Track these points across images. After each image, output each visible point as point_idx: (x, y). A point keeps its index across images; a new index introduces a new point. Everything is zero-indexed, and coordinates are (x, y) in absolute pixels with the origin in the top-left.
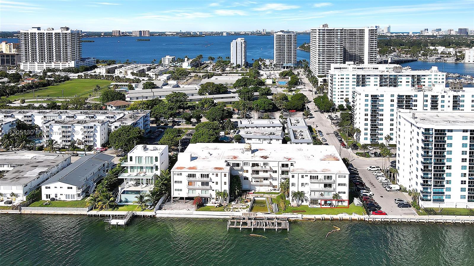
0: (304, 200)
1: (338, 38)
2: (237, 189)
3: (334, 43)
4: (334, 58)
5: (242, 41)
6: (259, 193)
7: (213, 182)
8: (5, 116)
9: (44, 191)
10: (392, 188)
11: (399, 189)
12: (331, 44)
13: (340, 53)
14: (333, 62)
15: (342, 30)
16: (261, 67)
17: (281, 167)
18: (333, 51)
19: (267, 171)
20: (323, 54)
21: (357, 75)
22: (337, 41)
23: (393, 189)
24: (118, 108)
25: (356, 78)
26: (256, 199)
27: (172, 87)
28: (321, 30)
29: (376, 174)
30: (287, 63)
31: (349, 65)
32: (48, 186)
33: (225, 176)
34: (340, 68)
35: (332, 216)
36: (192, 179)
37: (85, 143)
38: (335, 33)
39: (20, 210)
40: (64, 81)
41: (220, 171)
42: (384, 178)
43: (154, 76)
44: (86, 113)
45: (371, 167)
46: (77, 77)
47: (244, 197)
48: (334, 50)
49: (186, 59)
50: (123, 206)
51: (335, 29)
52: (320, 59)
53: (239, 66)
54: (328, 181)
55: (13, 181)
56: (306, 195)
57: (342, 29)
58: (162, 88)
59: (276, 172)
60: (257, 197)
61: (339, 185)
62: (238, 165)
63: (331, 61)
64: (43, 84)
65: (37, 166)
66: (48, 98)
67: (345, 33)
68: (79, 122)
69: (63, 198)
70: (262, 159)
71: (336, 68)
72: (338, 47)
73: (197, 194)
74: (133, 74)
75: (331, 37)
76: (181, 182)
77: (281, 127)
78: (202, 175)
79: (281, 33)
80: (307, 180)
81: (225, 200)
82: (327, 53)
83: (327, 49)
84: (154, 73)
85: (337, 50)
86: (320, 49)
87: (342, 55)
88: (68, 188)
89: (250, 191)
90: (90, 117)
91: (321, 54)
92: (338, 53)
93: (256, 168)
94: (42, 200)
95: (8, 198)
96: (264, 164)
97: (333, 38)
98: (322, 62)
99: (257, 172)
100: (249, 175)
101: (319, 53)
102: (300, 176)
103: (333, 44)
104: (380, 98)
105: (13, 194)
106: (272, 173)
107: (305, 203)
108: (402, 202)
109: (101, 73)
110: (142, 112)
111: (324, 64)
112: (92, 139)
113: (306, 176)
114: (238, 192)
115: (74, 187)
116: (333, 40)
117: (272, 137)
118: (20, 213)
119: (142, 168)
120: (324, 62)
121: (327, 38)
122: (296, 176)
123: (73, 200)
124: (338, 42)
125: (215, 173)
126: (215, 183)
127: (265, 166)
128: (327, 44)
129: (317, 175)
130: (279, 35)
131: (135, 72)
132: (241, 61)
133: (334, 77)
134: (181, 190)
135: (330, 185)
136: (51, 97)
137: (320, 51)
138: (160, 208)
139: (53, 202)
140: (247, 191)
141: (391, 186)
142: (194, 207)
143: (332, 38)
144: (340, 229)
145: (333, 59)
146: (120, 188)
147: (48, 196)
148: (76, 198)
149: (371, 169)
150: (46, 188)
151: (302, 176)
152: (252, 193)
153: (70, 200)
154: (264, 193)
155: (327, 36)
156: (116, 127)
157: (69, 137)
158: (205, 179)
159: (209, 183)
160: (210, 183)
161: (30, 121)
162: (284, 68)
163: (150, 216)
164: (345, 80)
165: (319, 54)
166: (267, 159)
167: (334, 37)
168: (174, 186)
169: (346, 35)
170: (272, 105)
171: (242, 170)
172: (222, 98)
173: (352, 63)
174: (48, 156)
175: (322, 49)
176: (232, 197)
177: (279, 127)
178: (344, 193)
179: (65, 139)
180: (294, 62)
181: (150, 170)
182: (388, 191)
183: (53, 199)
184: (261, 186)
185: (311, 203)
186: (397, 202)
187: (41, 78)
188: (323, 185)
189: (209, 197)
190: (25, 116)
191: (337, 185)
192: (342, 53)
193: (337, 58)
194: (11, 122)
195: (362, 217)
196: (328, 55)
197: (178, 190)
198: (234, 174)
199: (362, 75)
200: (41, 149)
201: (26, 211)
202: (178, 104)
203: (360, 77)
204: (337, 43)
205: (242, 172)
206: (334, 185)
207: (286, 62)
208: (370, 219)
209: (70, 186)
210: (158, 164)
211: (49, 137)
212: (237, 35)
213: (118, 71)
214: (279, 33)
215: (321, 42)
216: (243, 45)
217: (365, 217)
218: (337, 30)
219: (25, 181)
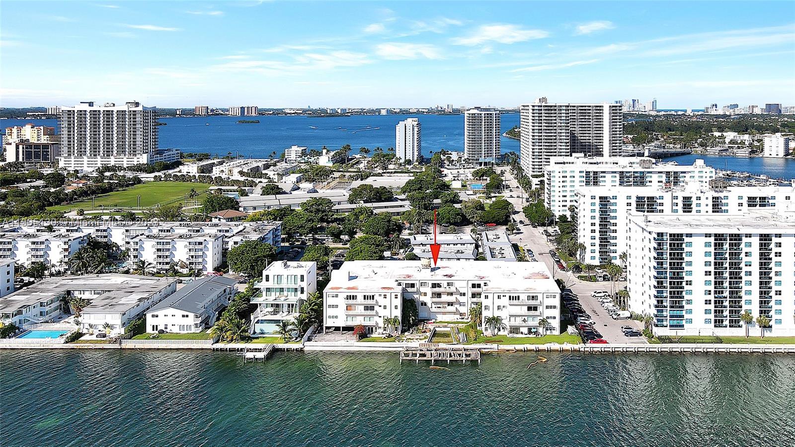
0: (501, 328)
1: (562, 118)
2: (412, 316)
3: (556, 126)
4: (556, 149)
5: (414, 123)
6: (441, 322)
7: (380, 306)
8: (68, 231)
9: (150, 321)
10: (619, 315)
11: (630, 316)
12: (551, 128)
13: (565, 141)
14: (555, 154)
15: (568, 106)
16: (445, 163)
17: (471, 287)
18: (554, 138)
19: (451, 294)
20: (539, 143)
21: (587, 172)
22: (561, 123)
23: (621, 316)
24: (230, 220)
25: (585, 176)
26: (437, 329)
27: (306, 192)
28: (536, 106)
29: (601, 300)
30: (485, 157)
31: (578, 158)
32: (155, 313)
33: (396, 298)
34: (564, 163)
35: (537, 346)
36: (351, 302)
37: (191, 265)
38: (557, 112)
39: (120, 344)
40: (132, 185)
41: (390, 291)
42: (611, 305)
43: (276, 177)
44: (188, 226)
45: (595, 292)
46: (152, 179)
47: (421, 327)
48: (556, 136)
49: (325, 151)
50: (257, 338)
51: (557, 105)
52: (535, 150)
53: (409, 162)
54: (532, 303)
55: (105, 308)
56: (503, 321)
57: (568, 105)
58: (291, 193)
59: (464, 294)
60: (439, 327)
61: (547, 307)
62: (413, 285)
63: (552, 152)
64: (102, 189)
65: (132, 292)
66: (116, 208)
67: (574, 111)
68: (181, 236)
69: (176, 330)
70: (446, 278)
71: (558, 163)
72: (562, 131)
73: (358, 321)
74: (241, 173)
75: (552, 117)
76: (337, 306)
77: (473, 244)
78: (365, 296)
79: (476, 111)
80: (505, 301)
81: (395, 330)
82: (546, 141)
83: (546, 134)
84: (276, 173)
85: (561, 136)
86: (535, 134)
87: (568, 144)
88: (183, 316)
89: (429, 320)
90: (194, 230)
91: (536, 142)
92: (562, 141)
93: (437, 290)
94: (147, 332)
95: (100, 331)
96: (448, 284)
97: (555, 118)
98: (537, 154)
99: (439, 295)
100: (428, 299)
101: (534, 141)
102: (496, 296)
103: (555, 128)
104: (612, 201)
105: (107, 326)
106: (458, 297)
107: (501, 333)
108: (630, 330)
109: (189, 173)
110: (270, 224)
111: (541, 157)
112: (200, 260)
113: (503, 296)
114: (412, 319)
115: (191, 315)
116: (555, 121)
117: (459, 256)
118: (119, 347)
119: (282, 290)
120: (541, 154)
121: (545, 118)
122: (490, 296)
123: (189, 332)
124: (562, 125)
125: (383, 294)
126: (382, 307)
127: (450, 287)
128: (545, 128)
129: (518, 294)
130: (472, 114)
131: (245, 170)
132: (412, 154)
133: (552, 174)
134: (336, 317)
135: (535, 309)
136: (120, 208)
137: (535, 137)
138: (309, 340)
139: (162, 334)
140: (424, 321)
141: (619, 313)
142: (356, 337)
143: (553, 118)
144: (546, 360)
145: (555, 151)
146: (252, 317)
147: (155, 328)
148: (193, 330)
149: (595, 294)
150: (153, 316)
151: (498, 296)
152: (432, 323)
153: (186, 332)
154: (448, 323)
155: (546, 115)
156: (236, 243)
157: (167, 257)
158: (370, 302)
159: (375, 307)
160: (376, 308)
161: (105, 237)
162: (481, 165)
163: (296, 349)
164: (568, 179)
165: (533, 142)
166: (453, 278)
167: (556, 117)
168: (327, 312)
169: (574, 114)
170: (460, 216)
171: (418, 292)
172: (385, 207)
173: (582, 155)
174: (145, 280)
175: (537, 134)
176: (404, 326)
177: (471, 244)
178: (555, 318)
179: (161, 260)
180: (496, 156)
181: (293, 293)
182: (615, 319)
183: (162, 332)
184: (444, 313)
185: (511, 332)
186: (624, 330)
187: (97, 180)
188: (526, 308)
189: (374, 326)
190: (97, 230)
191: (545, 307)
192: (568, 141)
193: (561, 149)
194: (81, 237)
195: (576, 347)
196: (547, 144)
197: (333, 317)
198: (408, 297)
199: (594, 172)
201: (128, 344)
202: (320, 215)
203: (591, 175)
204: (561, 126)
205: (418, 296)
206: (541, 307)
207: (483, 155)
208: (586, 349)
209: (186, 313)
210: (304, 284)
211: (137, 258)
212: (405, 114)
213: (218, 170)
214: (472, 112)
215: (535, 125)
216: (416, 129)
217: (580, 346)
218: (561, 106)
219: (124, 309)
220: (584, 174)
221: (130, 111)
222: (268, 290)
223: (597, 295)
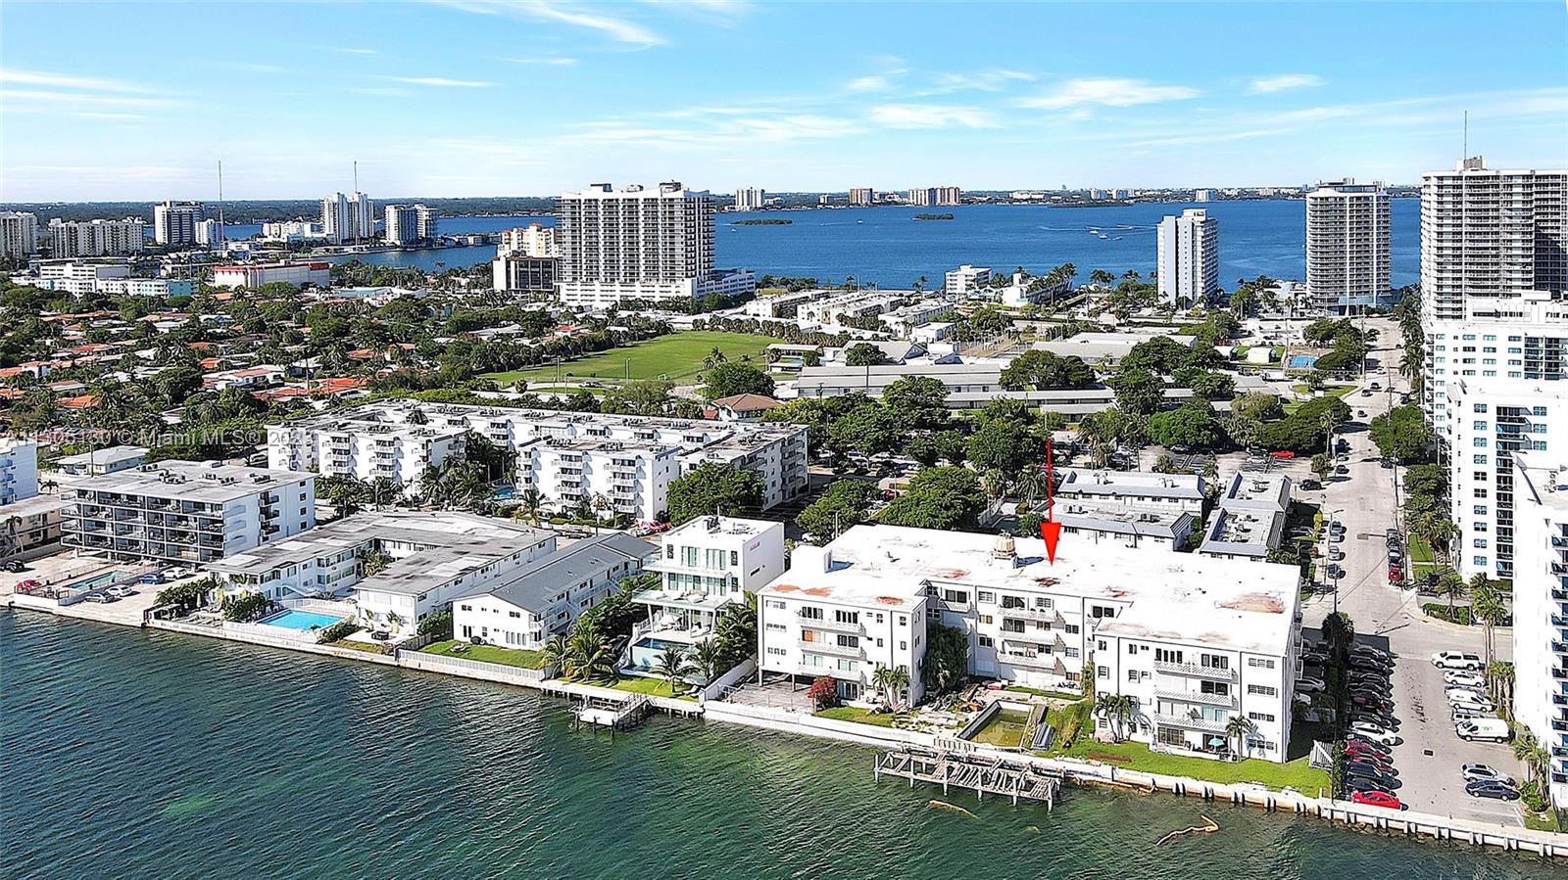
0: (1138, 726)
1: (1514, 206)
2: (944, 667)
3: (1497, 225)
4: (1497, 279)
5: (1197, 218)
6: (1020, 689)
7: (870, 639)
8: (450, 422)
9: (460, 618)
10: (1476, 728)
11: (1507, 735)
12: (1485, 229)
13: (1521, 260)
14: (1494, 291)
15: (1531, 177)
16: (1261, 307)
17: (1091, 615)
18: (1494, 252)
19: (1047, 626)
20: (1453, 264)
21: (1529, 339)
22: (1511, 218)
23: (1481, 732)
24: (745, 415)
26: (1004, 705)
27: (933, 362)
28: (1448, 178)
29: (1452, 678)
30: (1352, 293)
31: (1534, 302)
32: (467, 603)
33: (901, 624)
34: (1497, 314)
35: (1210, 785)
36: (811, 622)
37: (616, 506)
38: (1501, 190)
39: (397, 656)
40: (653, 336)
41: (891, 607)
42: (1468, 695)
43: (901, 328)
44: (635, 424)
45: (1442, 656)
46: (691, 327)
47: (965, 696)
48: (1497, 248)
49: (1017, 277)
50: (631, 678)
51: (1503, 173)
52: (1444, 282)
53: (1183, 303)
54: (1215, 674)
55: (398, 583)
56: (1143, 709)
57: (1528, 173)
58: (905, 364)
59: (1075, 630)
60: (1008, 700)
61: (1251, 689)
62: (962, 597)
63: (1487, 287)
64: (595, 343)
65: (466, 553)
66: (592, 380)
67: (1556, 189)
68: (603, 446)
69: (500, 640)
70: (1036, 587)
71: (1480, 314)
72: (1514, 237)
73: (825, 668)
74: (842, 318)
75: (1488, 202)
76: (783, 628)
77: (1196, 500)
78: (838, 612)
79: (1330, 193)
80: (1145, 661)
81: (902, 697)
82: (1471, 260)
83: (1472, 245)
84: (902, 319)
85: (1511, 249)
86: (1445, 244)
87: (1529, 268)
88: (512, 614)
89: (994, 680)
90: (643, 434)
91: (1448, 264)
92: (1514, 260)
93: (1015, 613)
94: (455, 638)
95: (383, 625)
96: (1040, 602)
97: (1495, 206)
98: (1450, 290)
99: (1019, 625)
100: (992, 631)
101: (1440, 260)
102: (1125, 648)
103: (1495, 229)
104: (1533, 419)
105: (392, 617)
106: (1062, 633)
107: (1139, 736)
108: (1484, 778)
109: (758, 315)
110: (785, 430)
111: (1459, 298)
112: (631, 496)
113: (1143, 648)
114: (945, 677)
115: (524, 614)
116: (1495, 214)
117: (1142, 528)
118: (396, 664)
119: (697, 579)
120: (1459, 291)
121: (1469, 206)
122: (1112, 644)
123: (522, 647)
124: (1514, 221)
125: (875, 613)
126: (875, 641)
127: (1043, 608)
128: (1470, 229)
129: (1180, 649)
130: (1322, 199)
131: (850, 314)
132: (1192, 285)
133: (1437, 342)
134: (783, 652)
135: (1222, 688)
136: (599, 379)
137: (1445, 252)
138: (721, 698)
139: (477, 646)
140: (984, 680)
141: (1474, 722)
142: (811, 704)
143: (1490, 206)
144: (1216, 828)
145: (1496, 283)
146: (635, 630)
147: (467, 631)
148: (530, 645)
149: (1443, 660)
150: (464, 608)
151: (1131, 646)
152: (997, 688)
153: (516, 646)
154: (1033, 692)
155: (1471, 198)
156: (692, 466)
157: (577, 486)
158: (848, 628)
159: (860, 638)
160: (862, 641)
161: (505, 437)
162: (1342, 313)
163: (690, 713)
164: (1479, 355)
165: (1438, 263)
166: (1053, 589)
167: (1497, 202)
168: (768, 639)
169: (1557, 196)
170: (1209, 430)
171: (973, 613)
172: (1072, 401)
173: (1547, 295)
174: (504, 531)
175: (1450, 244)
176: (928, 690)
177: (1191, 499)
178: (1271, 718)
179: (567, 490)
180: (1378, 292)
181: (718, 588)
182: (1464, 738)
183: (477, 641)
184: (1032, 669)
185: (1161, 738)
186: (1469, 775)
187: (598, 325)
188: (1197, 684)
189: (859, 683)
190: (493, 425)
191: (1245, 689)
192: (1529, 260)
193: (1511, 279)
194: (451, 436)
195: (1312, 804)
196: (1474, 268)
197: (776, 651)
198: (948, 621)
199: (1550, 340)
200: (507, 513)
201: (409, 660)
202: (916, 413)
203: (1540, 345)
204: (1511, 225)
205: (973, 622)
206: (1236, 689)
207: (1348, 290)
208: (1337, 815)
209: (516, 609)
210: (738, 572)
211: (531, 481)
212: (1177, 201)
213: (806, 311)
214: (1322, 193)
215: (1445, 222)
216: (1200, 233)
217: (1321, 803)
218: (1511, 177)
219: (420, 586)
220: (1521, 345)
221: (665, 199)
222: (672, 576)
223: (1446, 663)
